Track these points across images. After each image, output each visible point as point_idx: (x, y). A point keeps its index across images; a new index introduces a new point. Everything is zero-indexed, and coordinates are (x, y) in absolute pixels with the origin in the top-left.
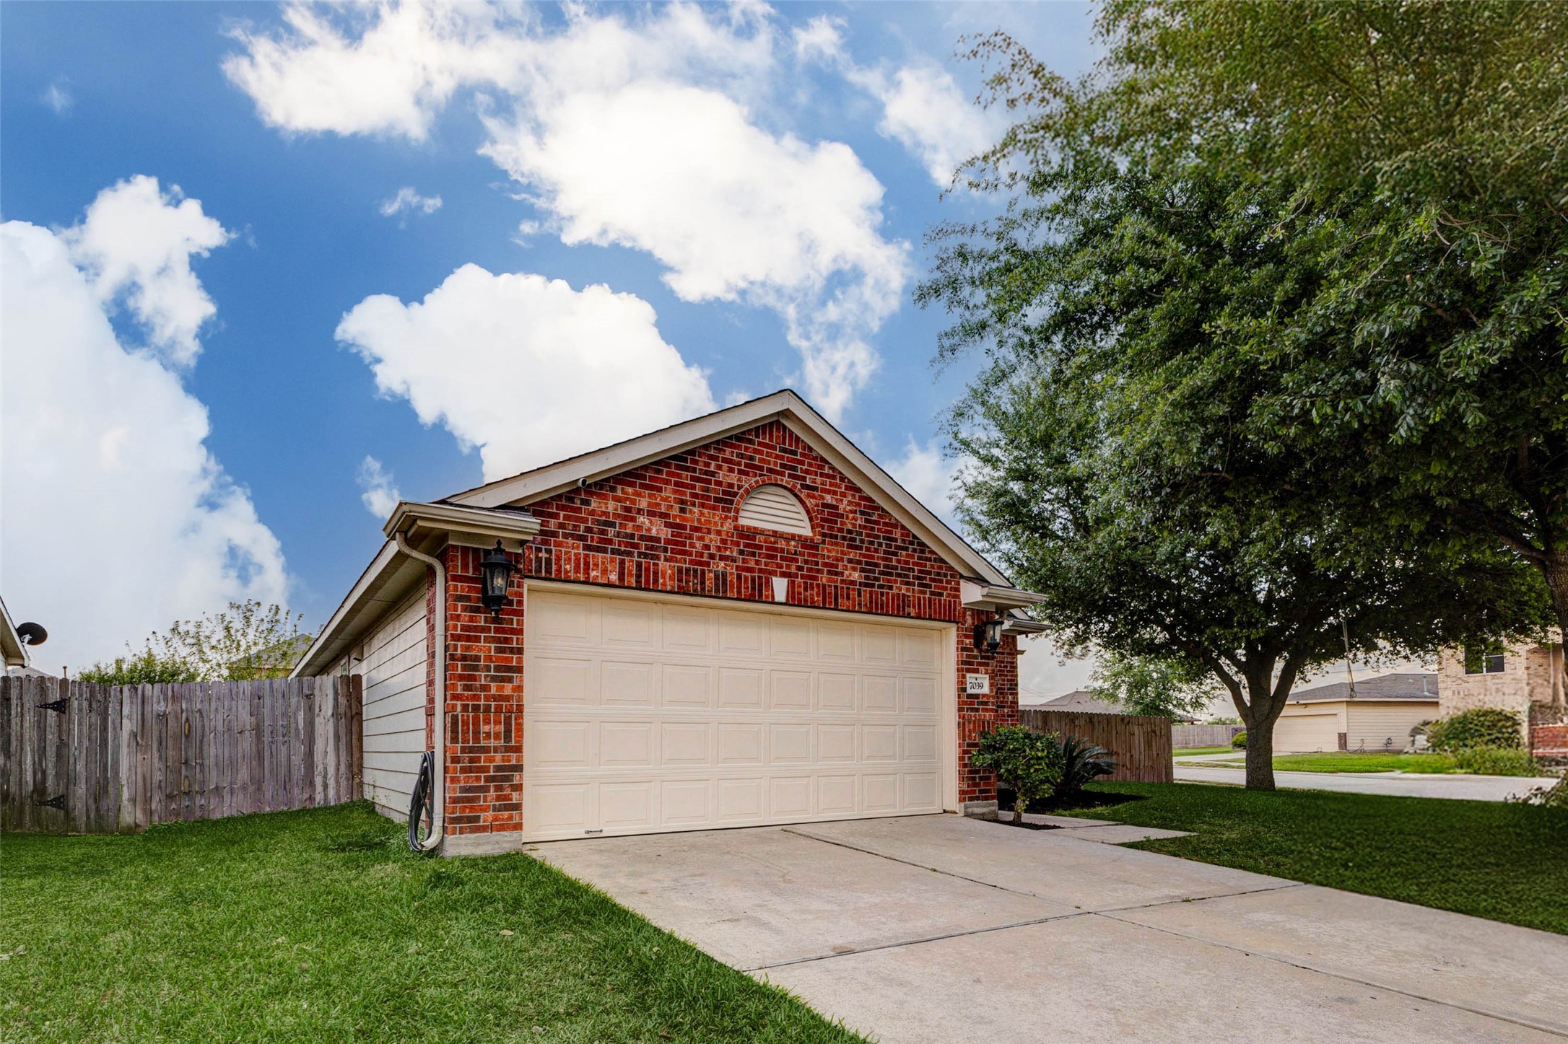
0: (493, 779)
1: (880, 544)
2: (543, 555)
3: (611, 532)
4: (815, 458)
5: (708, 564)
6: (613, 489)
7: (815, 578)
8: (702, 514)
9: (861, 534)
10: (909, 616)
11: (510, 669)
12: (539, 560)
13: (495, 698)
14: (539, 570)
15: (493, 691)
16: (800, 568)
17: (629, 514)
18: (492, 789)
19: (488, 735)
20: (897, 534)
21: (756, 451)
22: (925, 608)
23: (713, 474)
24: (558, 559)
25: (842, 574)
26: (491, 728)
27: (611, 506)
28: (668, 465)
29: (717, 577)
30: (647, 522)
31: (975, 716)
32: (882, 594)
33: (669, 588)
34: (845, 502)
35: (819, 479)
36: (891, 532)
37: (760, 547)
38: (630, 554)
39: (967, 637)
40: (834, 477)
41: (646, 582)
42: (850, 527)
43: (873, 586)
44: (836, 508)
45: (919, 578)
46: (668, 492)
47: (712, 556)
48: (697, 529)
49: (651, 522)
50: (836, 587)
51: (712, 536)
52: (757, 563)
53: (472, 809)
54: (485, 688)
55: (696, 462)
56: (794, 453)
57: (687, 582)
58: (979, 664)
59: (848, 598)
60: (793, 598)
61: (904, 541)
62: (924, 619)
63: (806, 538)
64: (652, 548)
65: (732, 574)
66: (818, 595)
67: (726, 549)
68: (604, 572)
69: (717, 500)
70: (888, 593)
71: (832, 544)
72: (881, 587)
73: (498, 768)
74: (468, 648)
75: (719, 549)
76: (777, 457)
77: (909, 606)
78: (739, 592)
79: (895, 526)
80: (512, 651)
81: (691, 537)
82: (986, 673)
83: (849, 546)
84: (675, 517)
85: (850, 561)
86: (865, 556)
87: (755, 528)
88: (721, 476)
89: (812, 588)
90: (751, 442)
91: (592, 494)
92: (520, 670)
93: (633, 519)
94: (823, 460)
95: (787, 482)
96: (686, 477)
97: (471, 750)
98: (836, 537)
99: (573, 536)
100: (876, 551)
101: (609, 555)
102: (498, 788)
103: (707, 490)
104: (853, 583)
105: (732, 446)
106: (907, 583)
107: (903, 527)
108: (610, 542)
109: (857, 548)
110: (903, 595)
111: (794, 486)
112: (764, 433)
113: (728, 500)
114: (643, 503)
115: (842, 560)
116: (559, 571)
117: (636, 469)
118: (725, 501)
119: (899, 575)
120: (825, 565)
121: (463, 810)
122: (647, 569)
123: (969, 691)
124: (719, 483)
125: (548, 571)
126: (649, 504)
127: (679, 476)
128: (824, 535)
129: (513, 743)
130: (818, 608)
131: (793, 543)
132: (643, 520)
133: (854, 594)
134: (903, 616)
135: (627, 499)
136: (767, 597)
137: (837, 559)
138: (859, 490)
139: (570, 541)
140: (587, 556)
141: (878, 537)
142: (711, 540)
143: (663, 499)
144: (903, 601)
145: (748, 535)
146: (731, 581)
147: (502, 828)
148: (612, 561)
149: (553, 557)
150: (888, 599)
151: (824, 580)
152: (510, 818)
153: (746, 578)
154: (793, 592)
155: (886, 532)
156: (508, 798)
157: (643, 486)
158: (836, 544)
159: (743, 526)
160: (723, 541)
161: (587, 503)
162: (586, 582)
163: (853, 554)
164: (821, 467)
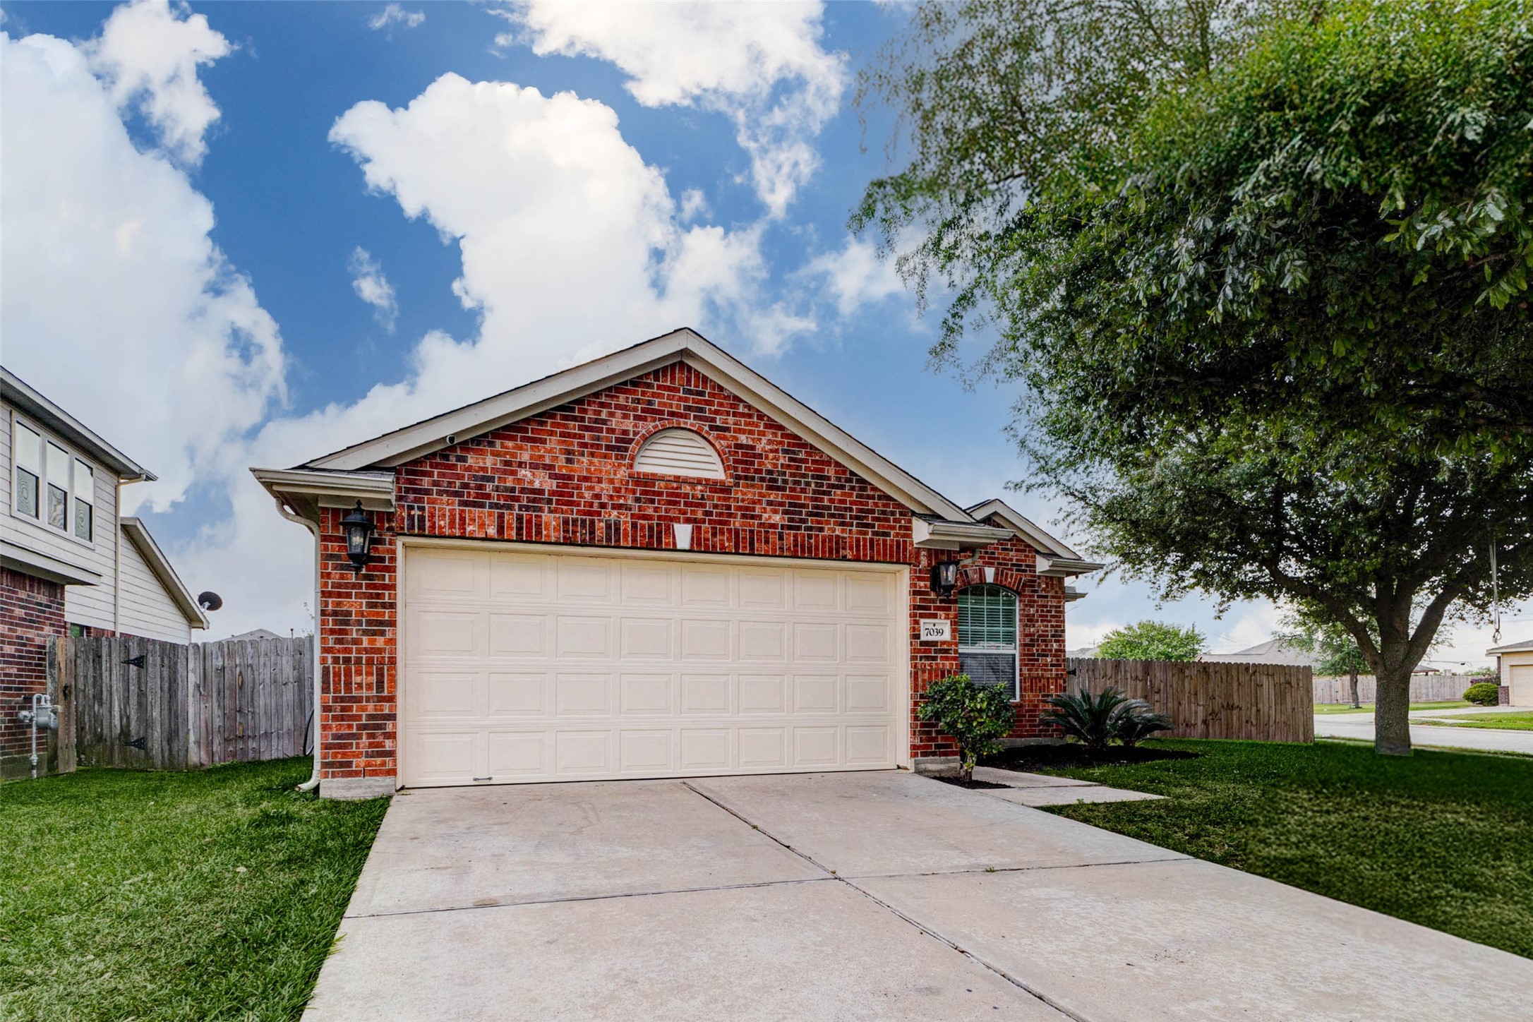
0: (365, 727)
1: (808, 484)
2: (416, 512)
3: (489, 487)
4: (726, 398)
5: (599, 514)
6: (491, 444)
7: (727, 523)
8: (591, 463)
9: (784, 474)
10: (844, 559)
11: (381, 623)
12: (411, 518)
13: (366, 650)
14: (412, 526)
15: (365, 644)
16: (707, 513)
17: (510, 466)
18: (364, 737)
19: (360, 686)
20: (830, 472)
21: (654, 395)
22: (865, 549)
23: (604, 422)
24: (432, 515)
25: (760, 517)
26: (363, 679)
27: (489, 461)
28: (553, 416)
29: (608, 527)
30: (529, 474)
31: (930, 665)
32: (810, 537)
33: (553, 540)
34: (764, 440)
35: (731, 419)
36: (823, 470)
37: (659, 494)
38: (510, 507)
39: (920, 579)
40: (750, 416)
41: (529, 533)
42: (770, 467)
43: (798, 528)
44: (753, 448)
45: (857, 518)
46: (553, 443)
47: (603, 506)
48: (586, 479)
49: (534, 474)
50: (752, 532)
51: (603, 485)
52: (656, 510)
53: (344, 755)
54: (356, 642)
55: (585, 411)
56: (701, 394)
57: (574, 532)
58: (937, 608)
59: (767, 542)
60: (699, 544)
61: (839, 479)
62: (864, 561)
63: (715, 482)
64: (534, 500)
65: (625, 522)
66: (729, 540)
67: (619, 497)
68: (482, 525)
69: (609, 448)
70: (817, 536)
71: (747, 486)
72: (808, 529)
73: (370, 717)
74: (339, 604)
75: (611, 497)
76: (680, 399)
77: (844, 548)
78: (634, 540)
79: (828, 463)
80: (384, 606)
81: (578, 487)
82: (947, 618)
83: (769, 488)
84: (561, 468)
85: (770, 503)
86: (788, 497)
87: (653, 474)
88: (614, 423)
89: (722, 533)
90: (649, 386)
91: (468, 450)
92: (392, 623)
93: (513, 473)
94: (736, 398)
95: (692, 425)
96: (573, 427)
97: (342, 699)
98: (753, 479)
99: (447, 493)
100: (803, 491)
101: (487, 510)
102: (370, 736)
103: (598, 438)
104: (774, 526)
105: (627, 392)
106: (843, 524)
107: (838, 464)
108: (488, 496)
109: (778, 488)
110: (838, 537)
111: (701, 428)
112: (665, 375)
113: (622, 446)
114: (525, 457)
115: (760, 502)
116: (433, 527)
117: (518, 422)
118: (619, 449)
119: (832, 516)
120: (739, 508)
121: (335, 755)
122: (529, 521)
123: (924, 638)
124: (612, 431)
125: (422, 527)
126: (531, 457)
127: (565, 426)
128: (738, 477)
129: (386, 694)
130: (730, 553)
131: (699, 487)
132: (524, 473)
133: (773, 538)
134: (838, 559)
135: (506, 453)
136: (667, 544)
137: (754, 502)
138: (781, 428)
139: (445, 498)
140: (463, 511)
141: (805, 476)
142: (602, 489)
143: (546, 451)
144: (837, 543)
145: (646, 481)
146: (625, 529)
147: (375, 773)
148: (490, 515)
149: (427, 514)
150: (817, 542)
151: (737, 524)
152: (384, 764)
153: (643, 527)
154: (699, 539)
155: (816, 470)
156: (380, 745)
157: (524, 439)
158: (753, 486)
159: (638, 473)
160: (617, 490)
161: (463, 459)
162: (463, 537)
163: (774, 496)
164: (734, 406)
